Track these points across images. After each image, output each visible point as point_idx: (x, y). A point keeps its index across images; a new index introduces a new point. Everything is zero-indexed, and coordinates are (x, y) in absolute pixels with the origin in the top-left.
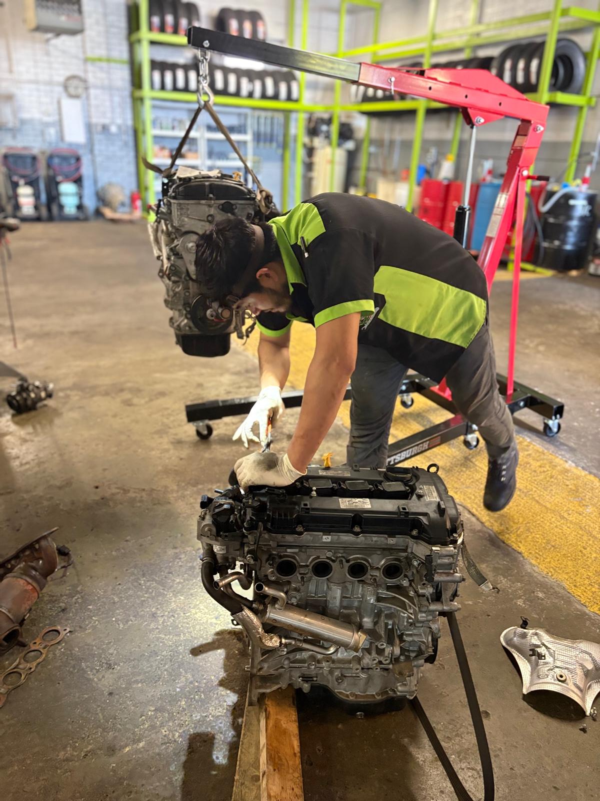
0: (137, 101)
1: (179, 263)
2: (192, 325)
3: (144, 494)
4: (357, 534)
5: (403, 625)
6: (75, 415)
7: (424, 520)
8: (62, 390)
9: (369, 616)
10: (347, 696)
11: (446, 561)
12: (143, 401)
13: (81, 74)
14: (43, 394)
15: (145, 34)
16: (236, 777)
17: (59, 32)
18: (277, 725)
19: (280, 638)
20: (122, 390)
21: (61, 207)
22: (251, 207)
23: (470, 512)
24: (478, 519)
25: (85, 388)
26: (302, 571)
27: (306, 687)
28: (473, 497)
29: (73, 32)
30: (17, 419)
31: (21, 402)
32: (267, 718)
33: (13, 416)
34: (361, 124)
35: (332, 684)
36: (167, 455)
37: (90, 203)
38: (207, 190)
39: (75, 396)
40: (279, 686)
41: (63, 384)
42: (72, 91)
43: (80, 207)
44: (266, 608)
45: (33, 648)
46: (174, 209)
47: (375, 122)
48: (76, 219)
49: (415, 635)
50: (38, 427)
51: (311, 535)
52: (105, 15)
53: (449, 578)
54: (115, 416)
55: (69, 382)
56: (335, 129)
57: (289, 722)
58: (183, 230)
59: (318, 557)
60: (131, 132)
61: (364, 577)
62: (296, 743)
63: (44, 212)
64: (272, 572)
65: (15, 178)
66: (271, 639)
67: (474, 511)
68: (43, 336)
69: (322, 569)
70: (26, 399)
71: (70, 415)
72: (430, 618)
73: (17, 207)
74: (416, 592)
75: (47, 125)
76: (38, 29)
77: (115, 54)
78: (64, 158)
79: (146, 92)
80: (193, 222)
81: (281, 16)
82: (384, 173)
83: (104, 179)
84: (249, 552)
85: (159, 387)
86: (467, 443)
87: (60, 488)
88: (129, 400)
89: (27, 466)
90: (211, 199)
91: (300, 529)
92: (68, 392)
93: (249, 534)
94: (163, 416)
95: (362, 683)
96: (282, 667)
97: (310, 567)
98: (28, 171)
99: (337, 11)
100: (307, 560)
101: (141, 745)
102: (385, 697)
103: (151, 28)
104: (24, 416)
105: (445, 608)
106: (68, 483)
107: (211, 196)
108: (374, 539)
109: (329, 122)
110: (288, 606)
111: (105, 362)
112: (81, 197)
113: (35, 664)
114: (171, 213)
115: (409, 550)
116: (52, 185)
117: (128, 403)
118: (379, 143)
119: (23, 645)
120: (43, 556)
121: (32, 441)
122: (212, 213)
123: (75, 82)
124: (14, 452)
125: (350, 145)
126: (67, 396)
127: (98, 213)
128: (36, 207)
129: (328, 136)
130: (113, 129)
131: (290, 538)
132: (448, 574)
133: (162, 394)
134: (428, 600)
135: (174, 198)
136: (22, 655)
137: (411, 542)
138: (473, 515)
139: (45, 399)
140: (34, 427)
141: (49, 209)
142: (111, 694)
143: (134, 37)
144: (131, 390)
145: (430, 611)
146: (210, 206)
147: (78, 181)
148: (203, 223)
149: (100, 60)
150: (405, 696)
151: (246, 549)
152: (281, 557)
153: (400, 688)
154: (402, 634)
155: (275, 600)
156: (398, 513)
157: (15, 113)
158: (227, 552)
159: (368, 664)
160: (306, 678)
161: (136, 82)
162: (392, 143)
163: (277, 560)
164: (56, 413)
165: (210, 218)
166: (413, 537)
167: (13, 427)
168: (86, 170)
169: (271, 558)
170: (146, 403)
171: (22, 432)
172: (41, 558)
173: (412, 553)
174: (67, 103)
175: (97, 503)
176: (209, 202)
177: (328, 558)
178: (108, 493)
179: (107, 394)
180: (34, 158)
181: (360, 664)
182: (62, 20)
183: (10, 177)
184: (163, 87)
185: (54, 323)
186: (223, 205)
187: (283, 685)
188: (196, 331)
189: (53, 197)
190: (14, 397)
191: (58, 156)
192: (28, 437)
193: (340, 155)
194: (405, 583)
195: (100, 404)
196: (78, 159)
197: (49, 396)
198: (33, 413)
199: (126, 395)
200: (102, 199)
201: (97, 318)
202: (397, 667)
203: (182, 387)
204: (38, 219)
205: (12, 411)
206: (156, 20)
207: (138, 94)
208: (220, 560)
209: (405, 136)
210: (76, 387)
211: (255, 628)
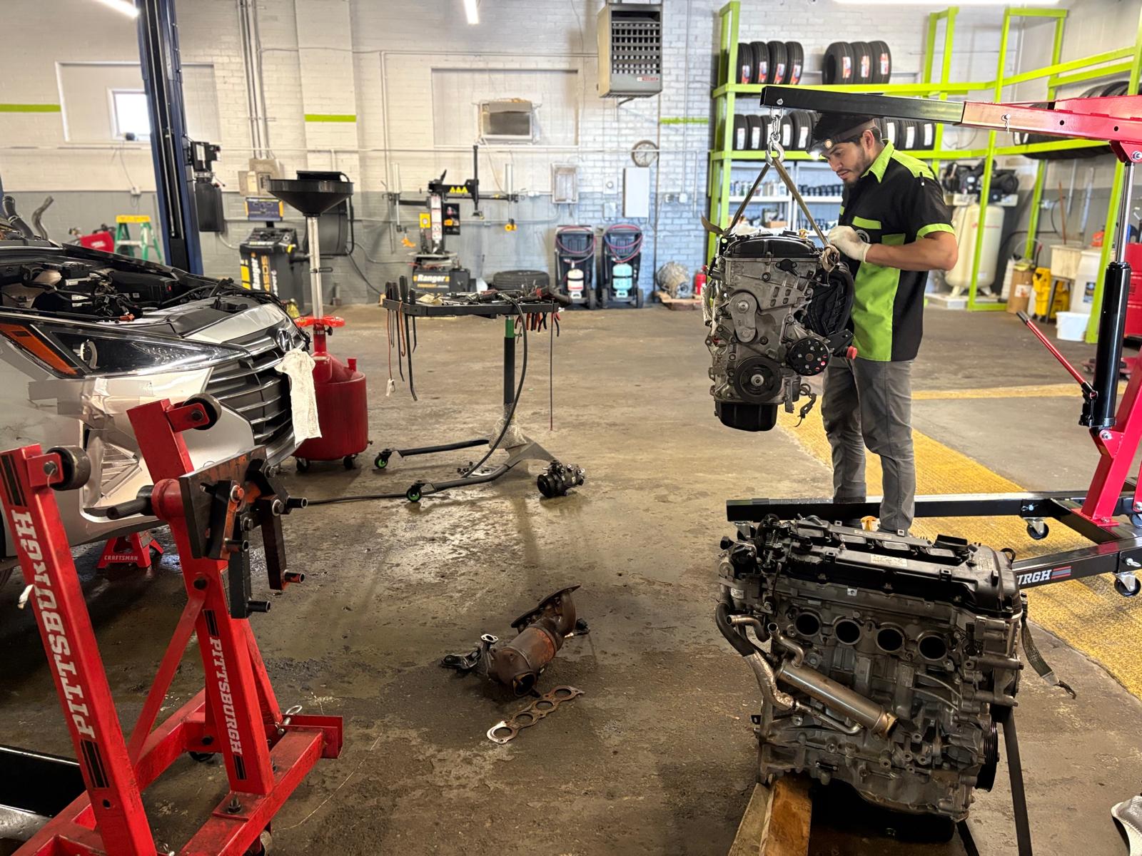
0: (714, 164)
1: (727, 324)
2: (734, 392)
3: (670, 588)
4: (888, 592)
5: (949, 724)
6: (605, 505)
7: (971, 587)
8: (593, 480)
9: (904, 704)
10: (874, 798)
11: (995, 635)
12: (679, 499)
13: (654, 140)
14: (574, 479)
15: (732, 86)
16: (735, 842)
17: (631, 95)
18: (786, 806)
19: (795, 700)
20: (658, 486)
21: (613, 291)
22: (814, 265)
23: (1108, 672)
24: (1119, 682)
25: (618, 481)
26: (826, 630)
27: (825, 778)
28: (1117, 656)
29: (647, 94)
30: (545, 502)
31: (552, 485)
32: (776, 796)
33: (542, 499)
34: (1029, 171)
35: (856, 780)
36: (701, 556)
37: (645, 286)
38: (766, 247)
39: (606, 486)
40: (792, 766)
41: (593, 474)
42: (640, 159)
43: (633, 292)
44: (781, 661)
45: (545, 699)
46: (728, 267)
47: (1052, 167)
48: (628, 305)
49: (963, 739)
50: (566, 511)
51: (836, 588)
52: (687, 69)
53: (1001, 661)
54: (647, 510)
55: (602, 472)
56: (986, 181)
57: (802, 810)
58: (736, 288)
59: (844, 618)
60: (703, 201)
61: (898, 650)
62: (806, 830)
63: (593, 296)
64: (792, 628)
65: (567, 261)
66: (784, 697)
67: (1116, 672)
68: (579, 426)
69: (848, 632)
70: (556, 482)
71: (598, 504)
72: (978, 709)
73: (566, 291)
74: (961, 678)
75: (608, 198)
76: (611, 94)
77: (694, 113)
78: (623, 235)
79: (728, 153)
80: (746, 280)
81: (916, 43)
82: (1065, 238)
83: (664, 258)
84: (767, 599)
85: (700, 487)
86: (1120, 586)
87: (582, 570)
88: (665, 496)
89: (552, 546)
90: (768, 256)
91: (823, 577)
92: (600, 482)
93: (769, 576)
94: (701, 516)
95: (892, 785)
96: (797, 742)
97: (835, 628)
98: (581, 253)
99: (1000, 28)
100: (830, 618)
101: (641, 798)
102: (921, 811)
103: (739, 81)
104: (552, 500)
105: (996, 699)
106: (591, 567)
107: (769, 253)
108: (909, 602)
109: (980, 170)
110: (805, 666)
111: (643, 457)
112: (635, 280)
113: (546, 712)
114: (724, 271)
115: (952, 622)
116: (607, 264)
117: (663, 499)
118: (1059, 195)
119: (537, 695)
120: (563, 612)
121: (559, 523)
122: (768, 271)
123: (644, 149)
124: (540, 531)
125: (1012, 200)
126: (598, 486)
127: (654, 298)
128: (584, 293)
129: (976, 191)
130: (683, 198)
131: (812, 586)
132: (1000, 657)
133: (704, 494)
134: (975, 686)
135: (730, 256)
136: (536, 702)
137: (953, 609)
138: (1113, 677)
139: (574, 485)
140: (561, 511)
141: (599, 295)
142: (615, 753)
143: (719, 91)
144: (667, 486)
145: (976, 700)
146: (766, 264)
147: (635, 262)
148: (757, 282)
149: (676, 121)
150: (948, 817)
151: (764, 596)
152: (801, 611)
153: (941, 804)
154: (948, 736)
155: (791, 655)
156: (941, 575)
157: (575, 188)
158: (745, 598)
159: (900, 761)
160: (825, 766)
161: (716, 142)
162: (1078, 193)
163: (798, 613)
164: (585, 500)
165: (765, 277)
166: (956, 604)
167: (541, 509)
168: (645, 249)
169: (791, 610)
170: (684, 501)
171: (550, 515)
172: (561, 615)
173: (955, 625)
174: (633, 172)
175: (619, 589)
176: (766, 260)
177: (854, 619)
178: (631, 582)
179: (641, 488)
180: (590, 237)
181: (890, 759)
182: (638, 82)
183: (561, 259)
184: (748, 146)
185: (592, 413)
186: (781, 263)
187: (798, 766)
188: (738, 399)
189: (605, 280)
190: (545, 479)
191: (615, 234)
192: (554, 520)
193: (994, 215)
194: (950, 666)
195: (631, 497)
196: (638, 236)
197: (580, 482)
198: (561, 499)
199: (663, 492)
200: (660, 282)
201: (639, 411)
202: (938, 773)
203: (729, 489)
204: (585, 306)
205: (541, 494)
206: (746, 69)
207: (716, 156)
208: (736, 606)
209: (1100, 183)
210: (607, 478)
211: (765, 675)
